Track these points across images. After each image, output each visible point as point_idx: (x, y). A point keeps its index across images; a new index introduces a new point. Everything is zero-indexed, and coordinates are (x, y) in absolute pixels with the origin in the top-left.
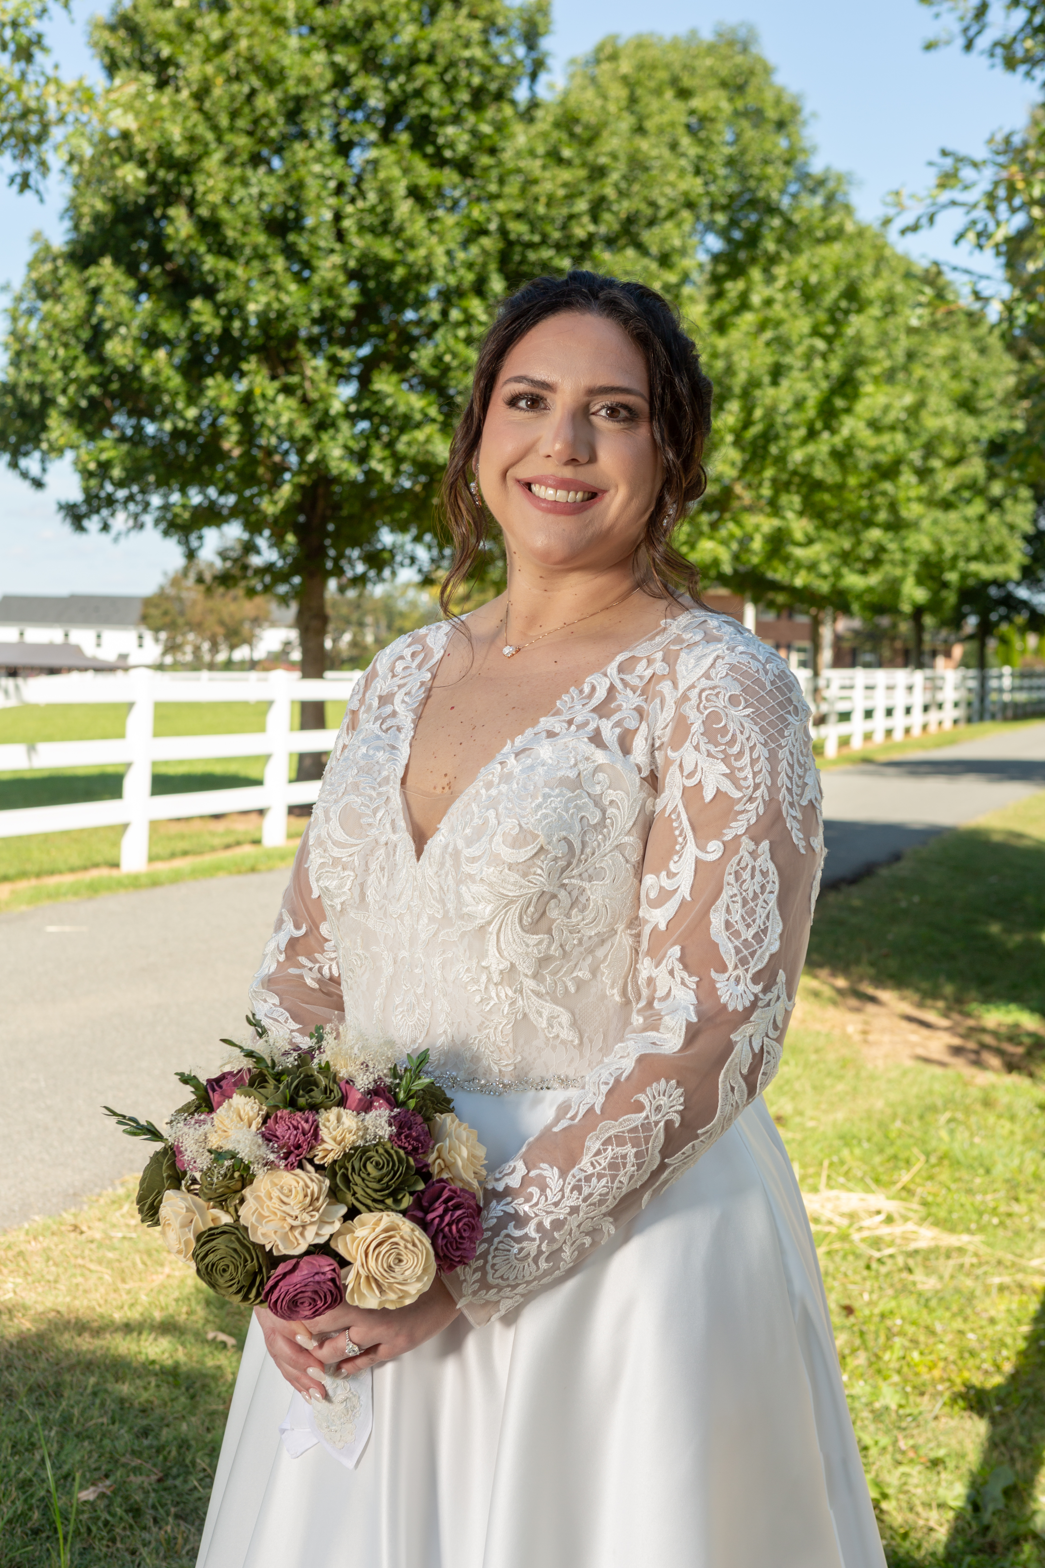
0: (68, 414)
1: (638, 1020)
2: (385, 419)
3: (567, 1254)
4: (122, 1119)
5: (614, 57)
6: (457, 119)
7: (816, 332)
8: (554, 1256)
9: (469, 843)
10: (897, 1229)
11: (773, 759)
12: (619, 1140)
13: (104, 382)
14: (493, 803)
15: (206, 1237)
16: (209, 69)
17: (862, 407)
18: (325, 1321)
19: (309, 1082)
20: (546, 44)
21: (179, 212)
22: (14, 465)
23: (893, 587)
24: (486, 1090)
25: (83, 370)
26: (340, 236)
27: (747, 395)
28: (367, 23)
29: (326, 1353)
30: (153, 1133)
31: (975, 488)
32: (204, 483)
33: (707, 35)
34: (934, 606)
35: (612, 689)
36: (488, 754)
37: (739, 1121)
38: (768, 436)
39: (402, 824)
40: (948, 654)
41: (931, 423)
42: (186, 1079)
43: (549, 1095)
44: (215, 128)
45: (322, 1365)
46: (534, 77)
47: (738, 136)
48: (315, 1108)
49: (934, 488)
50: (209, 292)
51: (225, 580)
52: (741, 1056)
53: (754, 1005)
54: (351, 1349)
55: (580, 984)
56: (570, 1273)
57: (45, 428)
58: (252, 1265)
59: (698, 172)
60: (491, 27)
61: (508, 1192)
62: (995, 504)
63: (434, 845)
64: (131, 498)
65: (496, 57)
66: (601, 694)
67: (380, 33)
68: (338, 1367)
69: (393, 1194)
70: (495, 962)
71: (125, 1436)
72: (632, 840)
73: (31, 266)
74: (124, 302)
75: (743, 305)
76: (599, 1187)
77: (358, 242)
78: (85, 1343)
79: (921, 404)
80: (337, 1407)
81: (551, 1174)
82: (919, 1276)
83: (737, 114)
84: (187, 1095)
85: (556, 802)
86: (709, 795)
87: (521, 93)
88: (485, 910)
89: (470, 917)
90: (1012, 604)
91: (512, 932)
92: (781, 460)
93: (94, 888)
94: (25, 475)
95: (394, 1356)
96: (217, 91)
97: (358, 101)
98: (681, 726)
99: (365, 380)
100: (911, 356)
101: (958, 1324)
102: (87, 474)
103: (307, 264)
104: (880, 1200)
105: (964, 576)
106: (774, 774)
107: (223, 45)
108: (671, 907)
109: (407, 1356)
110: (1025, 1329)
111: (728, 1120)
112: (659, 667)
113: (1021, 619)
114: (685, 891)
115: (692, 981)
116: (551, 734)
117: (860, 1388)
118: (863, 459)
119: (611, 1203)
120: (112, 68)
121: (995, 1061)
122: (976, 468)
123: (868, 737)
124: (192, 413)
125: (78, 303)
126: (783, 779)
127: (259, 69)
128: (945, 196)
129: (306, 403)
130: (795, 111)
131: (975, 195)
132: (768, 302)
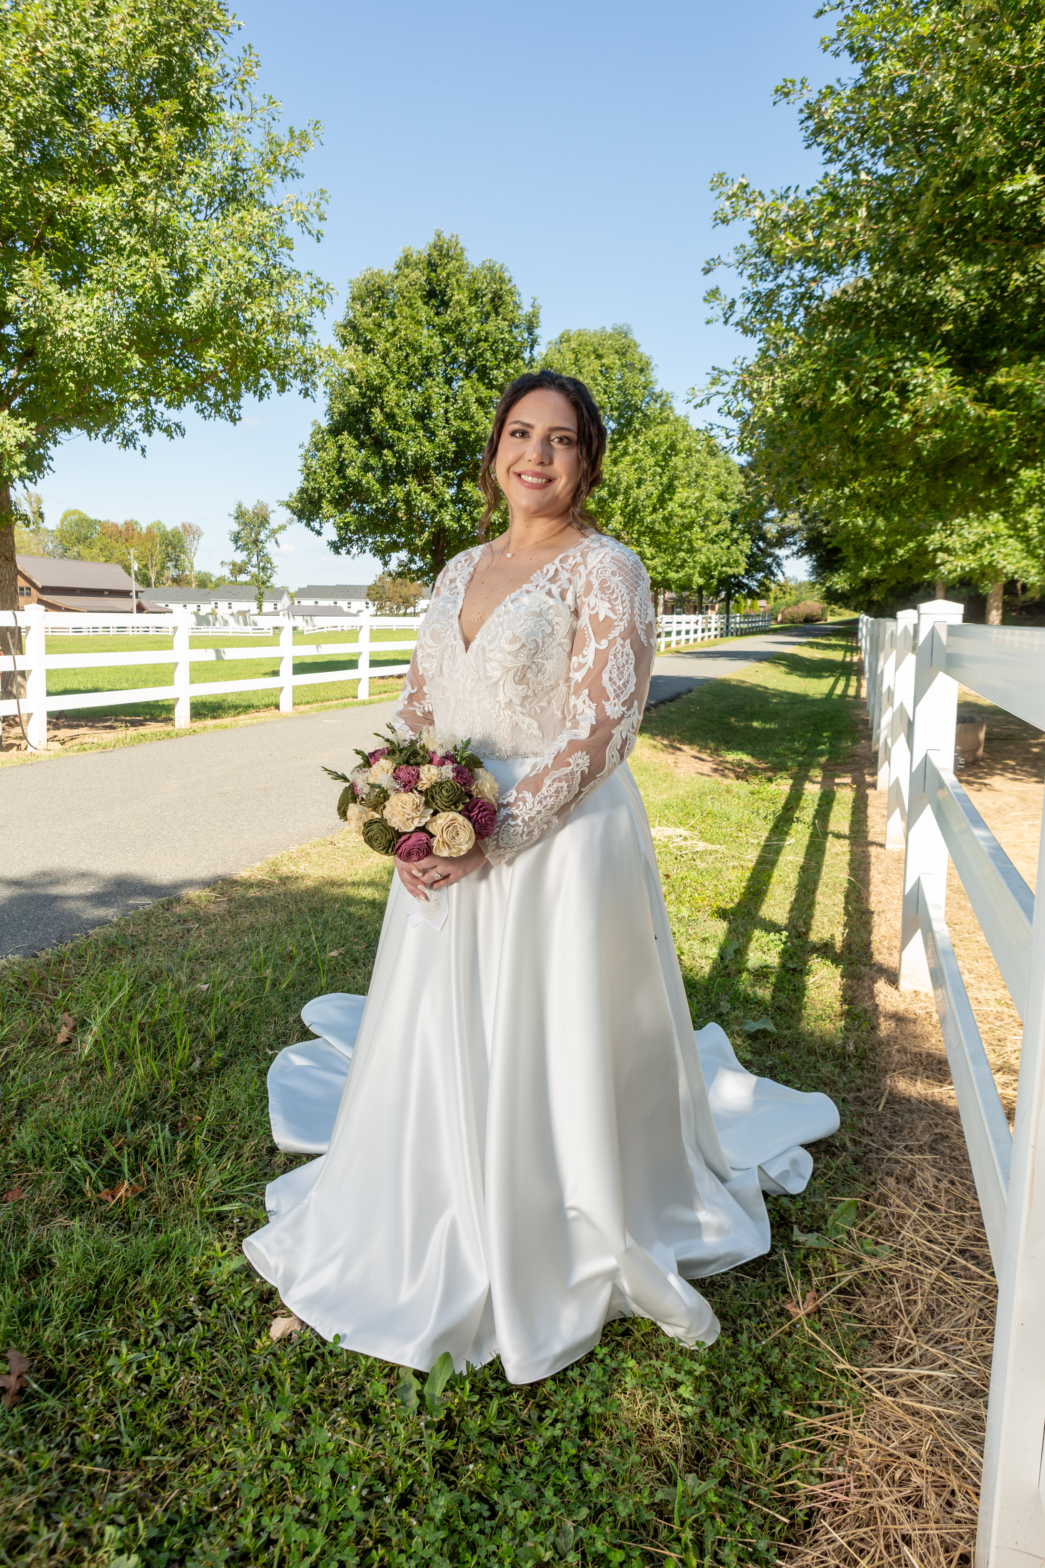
0: (330, 502)
1: (569, 724)
2: (468, 503)
3: (536, 832)
4: (331, 772)
5: (568, 340)
6: (498, 367)
7: (657, 464)
8: (530, 833)
9: (490, 643)
10: (689, 843)
11: (632, 601)
12: (560, 780)
13: (345, 488)
14: (501, 624)
15: (369, 824)
16: (388, 345)
17: (676, 497)
18: (425, 863)
19: (415, 753)
20: (537, 332)
21: (376, 410)
22: (308, 525)
23: (689, 578)
24: (500, 758)
25: (336, 482)
26: (447, 421)
27: (626, 493)
28: (458, 323)
29: (425, 878)
30: (344, 778)
31: (725, 534)
32: (391, 532)
33: (609, 330)
34: (706, 586)
35: (557, 570)
36: (499, 602)
37: (616, 772)
38: (636, 511)
39: (459, 636)
40: (713, 608)
41: (708, 506)
42: (358, 752)
43: (528, 760)
44: (391, 372)
45: (424, 884)
46: (532, 347)
47: (623, 376)
48: (418, 765)
49: (708, 534)
50: (391, 447)
51: (400, 575)
52: (617, 741)
53: (623, 716)
54: (437, 876)
55: (542, 709)
56: (538, 841)
57: (321, 508)
58: (389, 837)
59: (605, 393)
60: (513, 325)
61: (508, 804)
62: (735, 542)
63: (473, 646)
64: (359, 539)
65: (515, 338)
66: (552, 573)
67: (464, 327)
68: (432, 885)
69: (455, 804)
70: (502, 699)
71: (351, 929)
72: (566, 641)
73: (312, 436)
74: (353, 451)
75: (625, 453)
76: (550, 801)
77: (456, 423)
78: (336, 891)
79: (703, 496)
80: (432, 903)
81: (528, 796)
82: (698, 862)
83: (623, 366)
84: (359, 760)
85: (530, 623)
86: (601, 618)
87: (526, 355)
88: (497, 674)
89: (490, 678)
90: (741, 586)
91: (510, 684)
92: (641, 521)
93: (345, 706)
94: (313, 529)
95: (457, 880)
96: (392, 355)
97: (455, 359)
98: (589, 586)
99: (459, 486)
100: (698, 475)
101: (715, 882)
102: (340, 528)
103: (433, 434)
104: (681, 831)
105: (720, 573)
106: (632, 608)
107: (394, 334)
108: (584, 671)
109: (463, 880)
110: (744, 884)
111: (611, 771)
112: (579, 559)
113: (745, 592)
114: (590, 664)
115: (594, 706)
116: (528, 592)
117: (672, 909)
118: (677, 521)
119: (556, 809)
120: (345, 343)
121: (732, 775)
122: (726, 525)
123: (678, 643)
124: (384, 501)
125: (333, 452)
126: (636, 611)
127: (410, 345)
128: (714, 390)
129: (434, 495)
130: (648, 364)
131: (727, 389)
132: (636, 451)
